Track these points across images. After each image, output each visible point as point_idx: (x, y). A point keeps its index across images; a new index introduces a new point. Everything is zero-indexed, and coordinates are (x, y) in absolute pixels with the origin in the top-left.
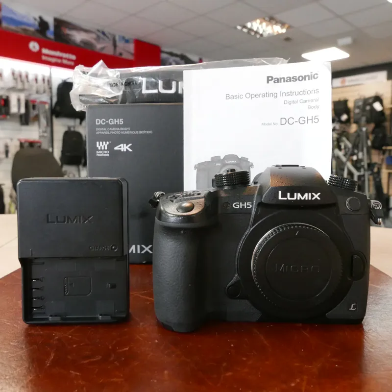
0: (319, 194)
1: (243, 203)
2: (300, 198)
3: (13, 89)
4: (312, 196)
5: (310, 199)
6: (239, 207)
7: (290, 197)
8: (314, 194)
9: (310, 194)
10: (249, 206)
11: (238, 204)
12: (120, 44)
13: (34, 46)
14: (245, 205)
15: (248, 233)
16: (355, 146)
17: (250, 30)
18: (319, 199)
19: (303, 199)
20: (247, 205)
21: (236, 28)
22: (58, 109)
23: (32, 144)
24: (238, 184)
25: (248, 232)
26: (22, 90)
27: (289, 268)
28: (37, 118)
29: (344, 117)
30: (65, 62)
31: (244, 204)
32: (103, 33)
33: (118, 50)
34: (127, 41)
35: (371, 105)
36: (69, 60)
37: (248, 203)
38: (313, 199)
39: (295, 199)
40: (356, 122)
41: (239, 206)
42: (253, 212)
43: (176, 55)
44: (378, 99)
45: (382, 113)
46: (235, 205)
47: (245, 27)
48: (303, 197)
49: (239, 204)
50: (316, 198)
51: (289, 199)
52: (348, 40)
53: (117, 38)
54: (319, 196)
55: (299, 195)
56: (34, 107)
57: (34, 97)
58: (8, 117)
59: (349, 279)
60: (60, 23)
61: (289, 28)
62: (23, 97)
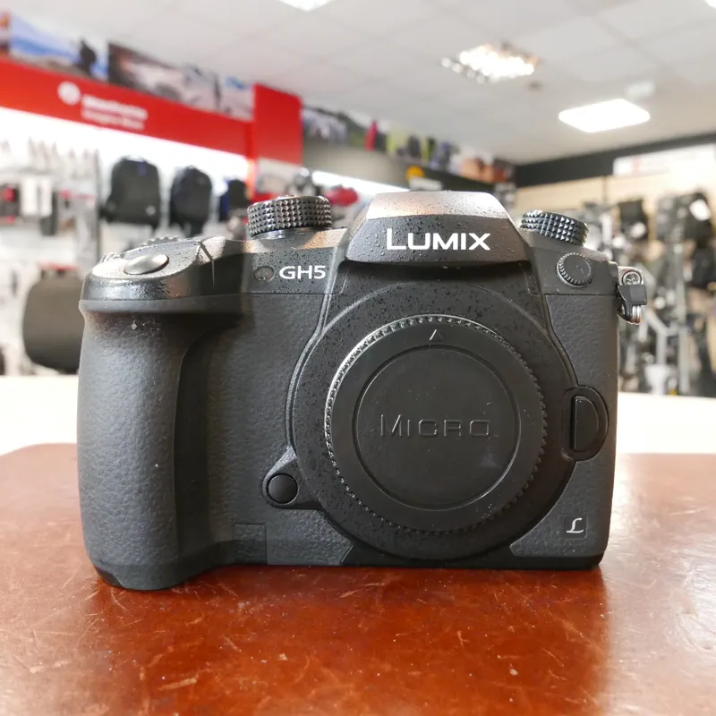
0: (486, 236)
1: (305, 268)
2: (440, 247)
3: (29, 170)
4: (470, 241)
5: (463, 247)
6: (293, 277)
7: (415, 243)
8: (473, 235)
9: (464, 236)
10: (320, 274)
11: (292, 270)
12: (228, 93)
13: (69, 93)
14: (310, 272)
15: (315, 341)
16: (661, 281)
17: (466, 68)
18: (486, 248)
19: (445, 247)
20: (316, 271)
21: (439, 64)
22: (112, 208)
23: (61, 272)
24: (302, 226)
25: (315, 338)
26: (45, 172)
27: (414, 426)
28: (71, 224)
29: (638, 230)
30: (126, 123)
31: (307, 269)
32: (197, 71)
33: (225, 103)
34: (240, 86)
35: (687, 207)
36: (134, 119)
37: (316, 267)
38: (472, 248)
39: (426, 247)
40: (661, 238)
41: (293, 273)
42: (329, 289)
43: (330, 114)
44: (700, 196)
45: (707, 223)
46: (286, 273)
47: (456, 61)
48: (445, 242)
49: (296, 270)
50: (479, 246)
51: (412, 247)
52: (646, 88)
53: (222, 82)
54: (485, 241)
55: (437, 237)
56: (67, 204)
57: (67, 185)
58: (19, 221)
59: (566, 456)
60: (118, 53)
61: (539, 63)
62: (47, 185)
